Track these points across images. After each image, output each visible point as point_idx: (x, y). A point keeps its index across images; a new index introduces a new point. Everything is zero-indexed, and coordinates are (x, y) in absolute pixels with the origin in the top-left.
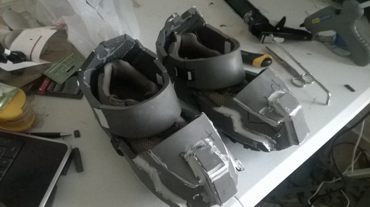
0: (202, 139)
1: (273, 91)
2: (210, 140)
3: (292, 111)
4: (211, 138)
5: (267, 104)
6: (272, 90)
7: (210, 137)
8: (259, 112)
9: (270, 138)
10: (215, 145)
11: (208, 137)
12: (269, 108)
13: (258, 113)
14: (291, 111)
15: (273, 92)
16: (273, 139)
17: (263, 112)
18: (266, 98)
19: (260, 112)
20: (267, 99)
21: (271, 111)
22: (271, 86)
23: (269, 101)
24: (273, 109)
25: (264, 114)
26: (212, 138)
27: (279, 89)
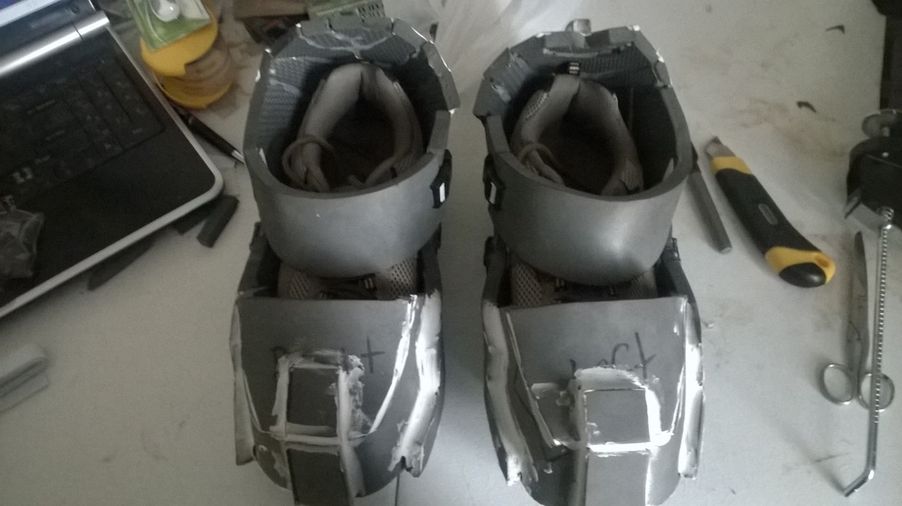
0: (343, 350)
1: (611, 362)
2: (362, 365)
3: (604, 441)
4: (368, 362)
5: (565, 382)
6: (609, 359)
7: (367, 359)
8: (532, 385)
9: (531, 460)
10: (363, 383)
11: (362, 356)
12: (562, 393)
13: (530, 386)
14: (602, 439)
15: (607, 363)
16: (535, 465)
17: (540, 391)
18: (574, 366)
19: (536, 386)
20: (574, 369)
21: (558, 403)
22: (615, 350)
23: (574, 378)
24: (568, 402)
25: (538, 398)
26: (371, 363)
27: (636, 367)
